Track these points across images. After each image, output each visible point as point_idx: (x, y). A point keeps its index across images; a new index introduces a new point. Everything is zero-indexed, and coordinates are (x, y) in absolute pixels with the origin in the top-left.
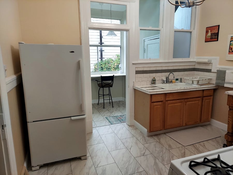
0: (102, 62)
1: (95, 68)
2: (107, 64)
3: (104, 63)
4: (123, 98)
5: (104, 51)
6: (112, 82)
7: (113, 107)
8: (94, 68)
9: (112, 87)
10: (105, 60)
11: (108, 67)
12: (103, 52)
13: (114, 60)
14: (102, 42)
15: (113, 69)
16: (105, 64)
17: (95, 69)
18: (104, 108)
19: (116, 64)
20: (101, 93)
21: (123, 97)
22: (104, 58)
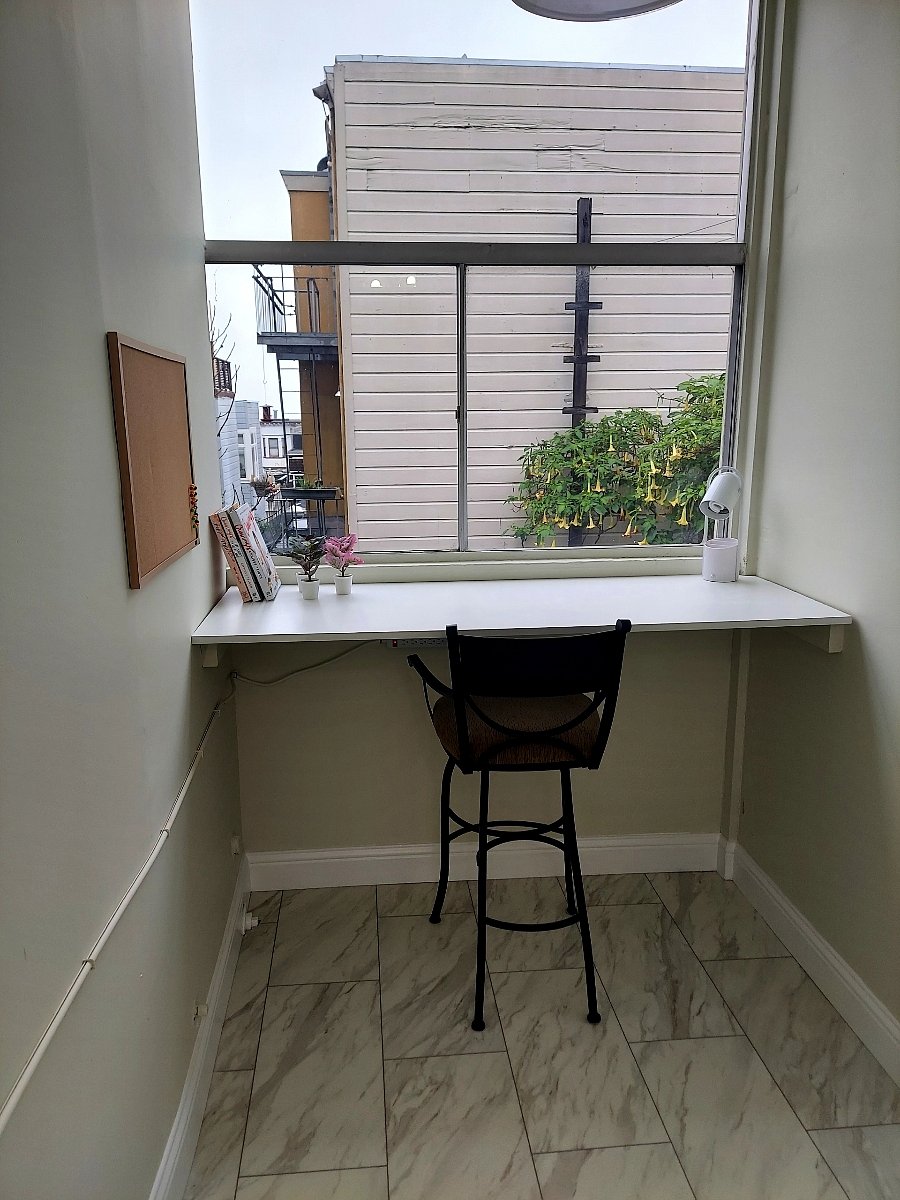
0: (579, 434)
1: (529, 476)
2: (611, 449)
3: (591, 440)
4: (732, 846)
5: (597, 359)
6: (597, 701)
7: (594, 1018)
8: (522, 478)
9: (594, 764)
10: (604, 422)
11: (616, 468)
12: (590, 365)
13: (666, 421)
14: (592, 299)
15: (653, 486)
16: (601, 448)
17: (528, 485)
18: (478, 1024)
19: (676, 453)
20: (466, 805)
21: (725, 834)
22: (596, 410)
